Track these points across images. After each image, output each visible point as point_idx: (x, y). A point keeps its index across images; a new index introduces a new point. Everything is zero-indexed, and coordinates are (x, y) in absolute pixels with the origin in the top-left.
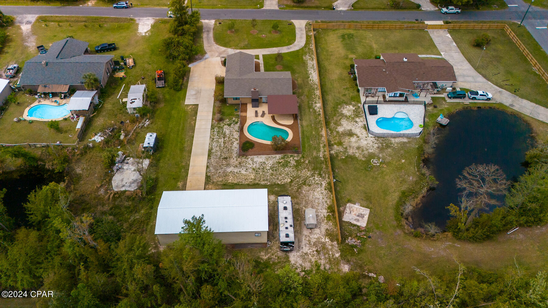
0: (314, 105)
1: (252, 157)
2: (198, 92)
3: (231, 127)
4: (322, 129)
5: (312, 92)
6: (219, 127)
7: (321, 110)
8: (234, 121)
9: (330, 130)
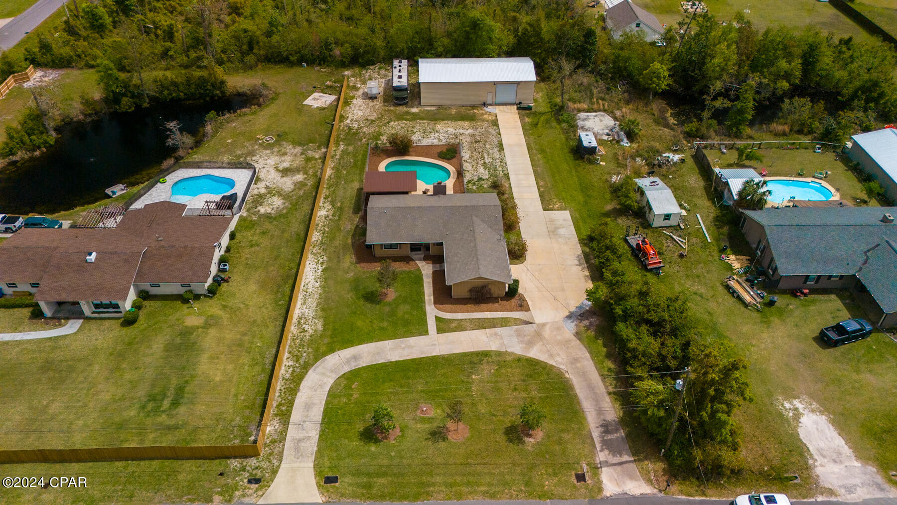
0: (331, 213)
1: (441, 143)
2: (553, 232)
3: (476, 177)
4: (330, 177)
5: (327, 237)
6: (496, 176)
7: (321, 204)
8: (474, 184)
9: (317, 176)
